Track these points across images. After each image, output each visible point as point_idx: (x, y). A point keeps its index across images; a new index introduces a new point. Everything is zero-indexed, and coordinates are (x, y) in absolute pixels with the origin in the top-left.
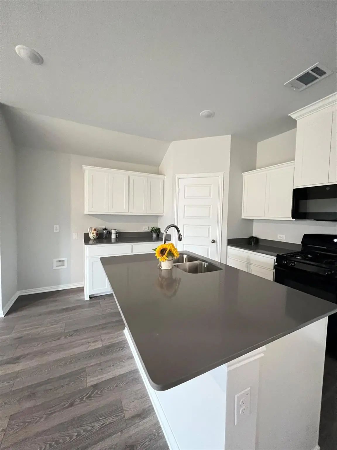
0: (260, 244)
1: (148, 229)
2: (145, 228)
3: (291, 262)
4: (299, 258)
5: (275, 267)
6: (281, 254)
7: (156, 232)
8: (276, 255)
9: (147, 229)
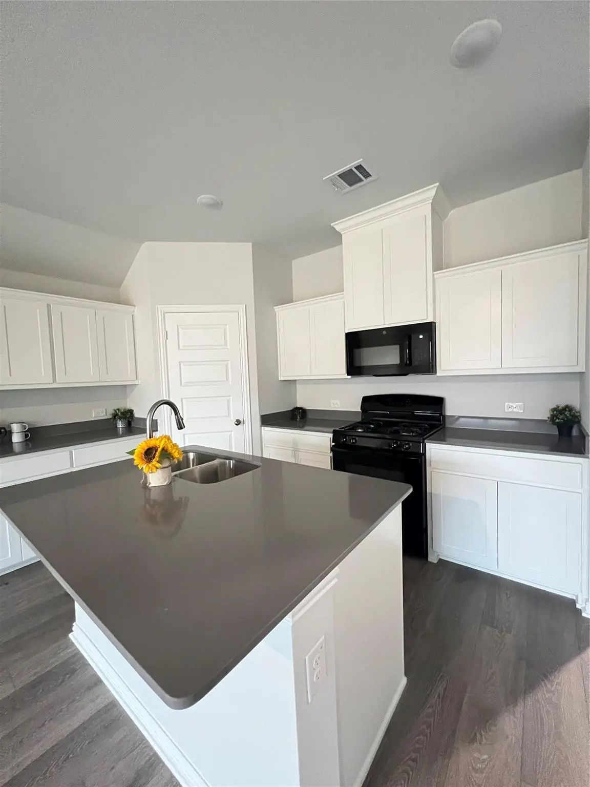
0: (310, 416)
1: (104, 413)
2: (98, 412)
3: (351, 438)
4: (360, 430)
5: (332, 449)
6: (337, 429)
7: (125, 418)
8: (332, 431)
9: (102, 412)
